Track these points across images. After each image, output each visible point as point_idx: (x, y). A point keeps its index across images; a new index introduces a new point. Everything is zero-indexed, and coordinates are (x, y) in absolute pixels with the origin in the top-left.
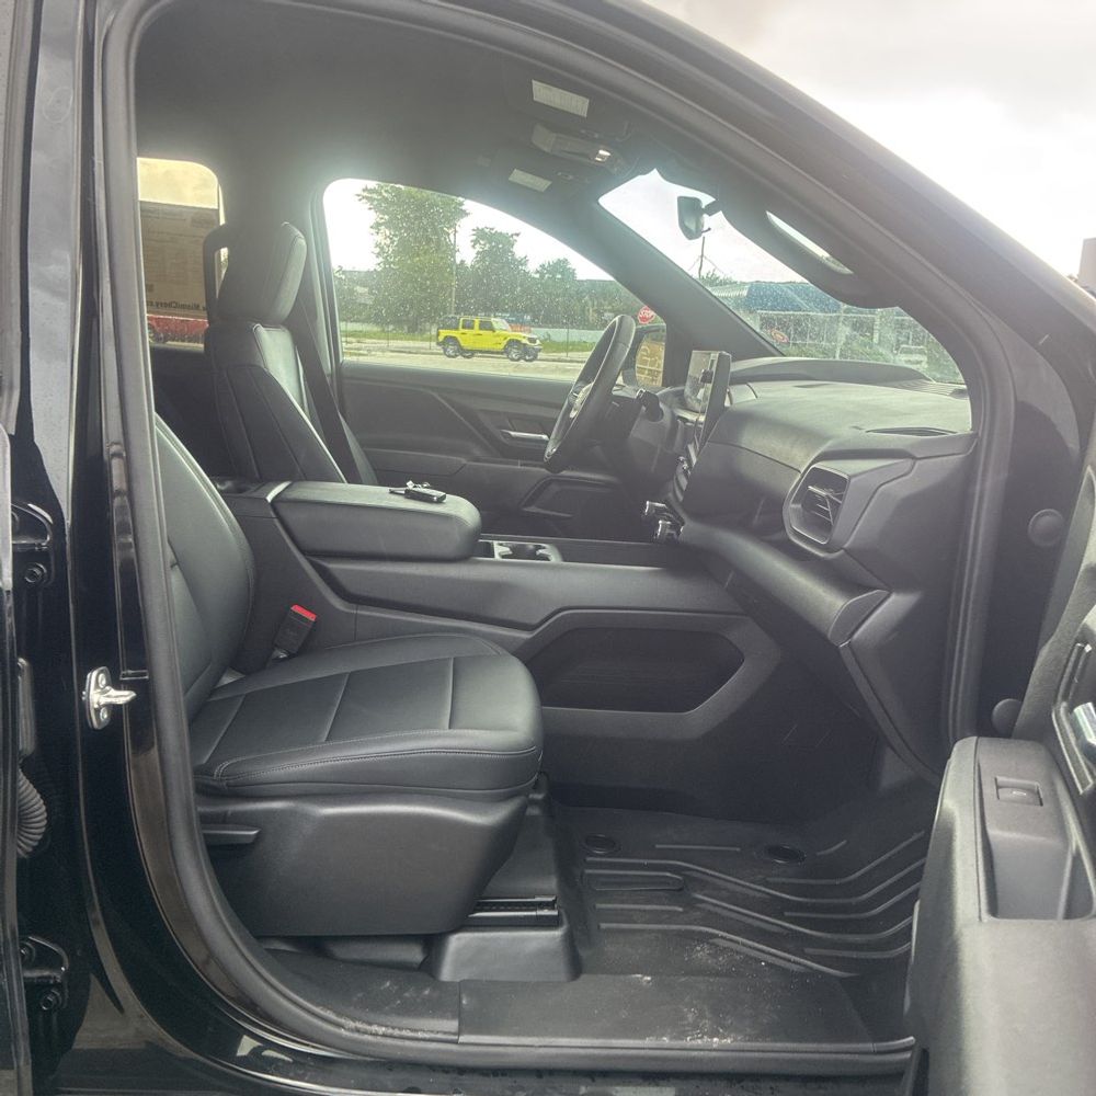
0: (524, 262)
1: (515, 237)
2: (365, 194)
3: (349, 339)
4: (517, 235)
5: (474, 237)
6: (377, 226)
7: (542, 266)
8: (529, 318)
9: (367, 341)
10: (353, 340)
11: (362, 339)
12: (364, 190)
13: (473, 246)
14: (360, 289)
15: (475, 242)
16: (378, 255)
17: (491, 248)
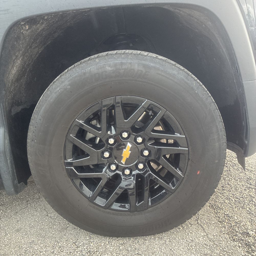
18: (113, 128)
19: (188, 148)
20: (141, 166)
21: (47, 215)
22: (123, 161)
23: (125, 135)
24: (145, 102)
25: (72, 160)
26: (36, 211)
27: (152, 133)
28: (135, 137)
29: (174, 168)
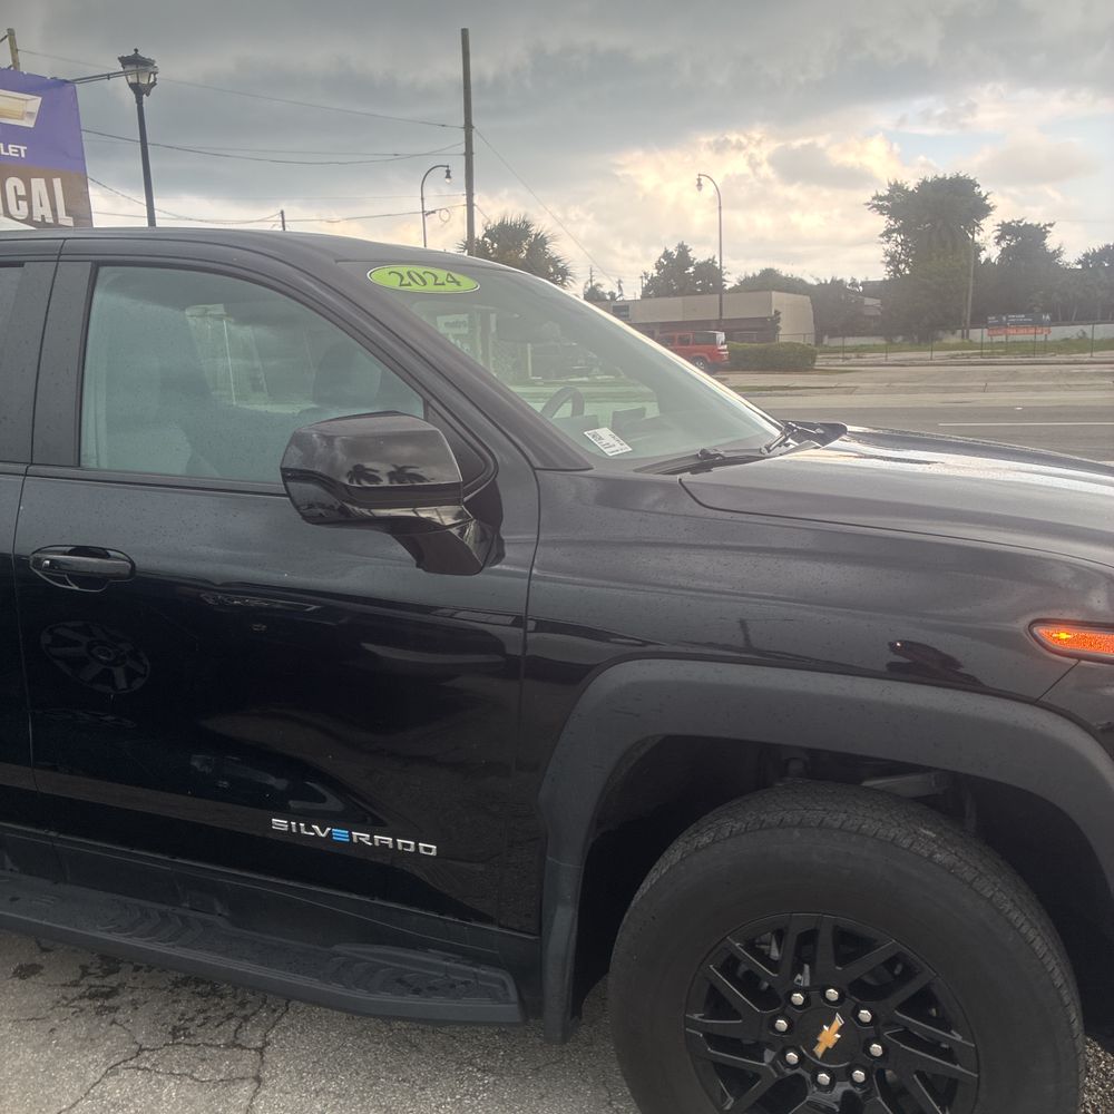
0: (1057, 254)
1: (1048, 228)
2: (876, 202)
3: (847, 355)
4: (1051, 225)
5: (999, 233)
6: (888, 234)
7: (1086, 255)
8: (1048, 317)
9: (868, 355)
10: (853, 355)
11: (861, 354)
12: (874, 198)
13: (998, 243)
14: (868, 301)
15: (1000, 239)
16: (889, 264)
17: (1019, 243)
18: (807, 967)
19: (978, 1072)
20: (859, 1075)
21: (610, 1104)
22: (819, 1050)
23: (832, 994)
24: (888, 946)
25: (703, 1018)
26: (584, 1081)
27: (898, 1014)
28: (855, 1007)
29: (938, 1108)
